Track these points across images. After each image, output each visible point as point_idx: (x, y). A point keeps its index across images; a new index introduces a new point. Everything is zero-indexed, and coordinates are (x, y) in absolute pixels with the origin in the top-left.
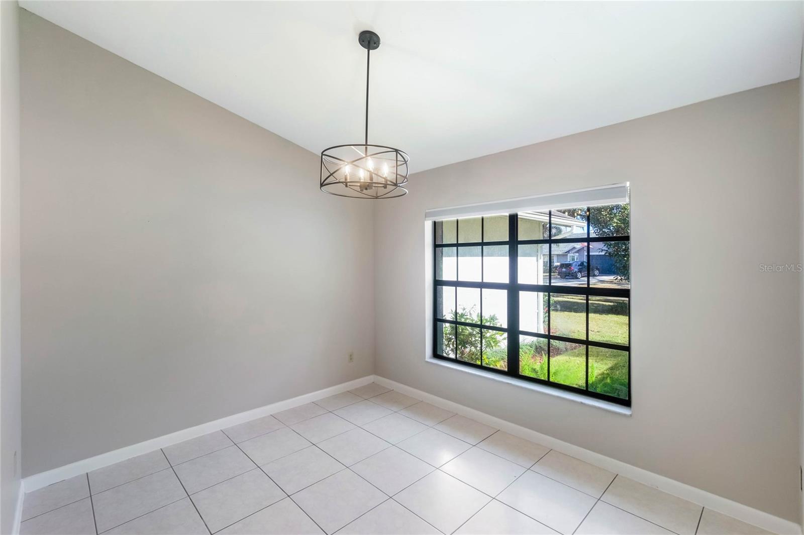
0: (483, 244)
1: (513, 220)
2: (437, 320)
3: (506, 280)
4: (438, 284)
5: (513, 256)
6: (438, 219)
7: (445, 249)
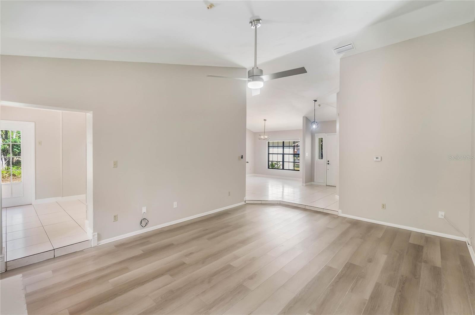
0: (278, 146)
1: (283, 142)
2: (269, 161)
3: (282, 153)
4: (269, 154)
5: (283, 148)
6: (269, 141)
7: (270, 147)
